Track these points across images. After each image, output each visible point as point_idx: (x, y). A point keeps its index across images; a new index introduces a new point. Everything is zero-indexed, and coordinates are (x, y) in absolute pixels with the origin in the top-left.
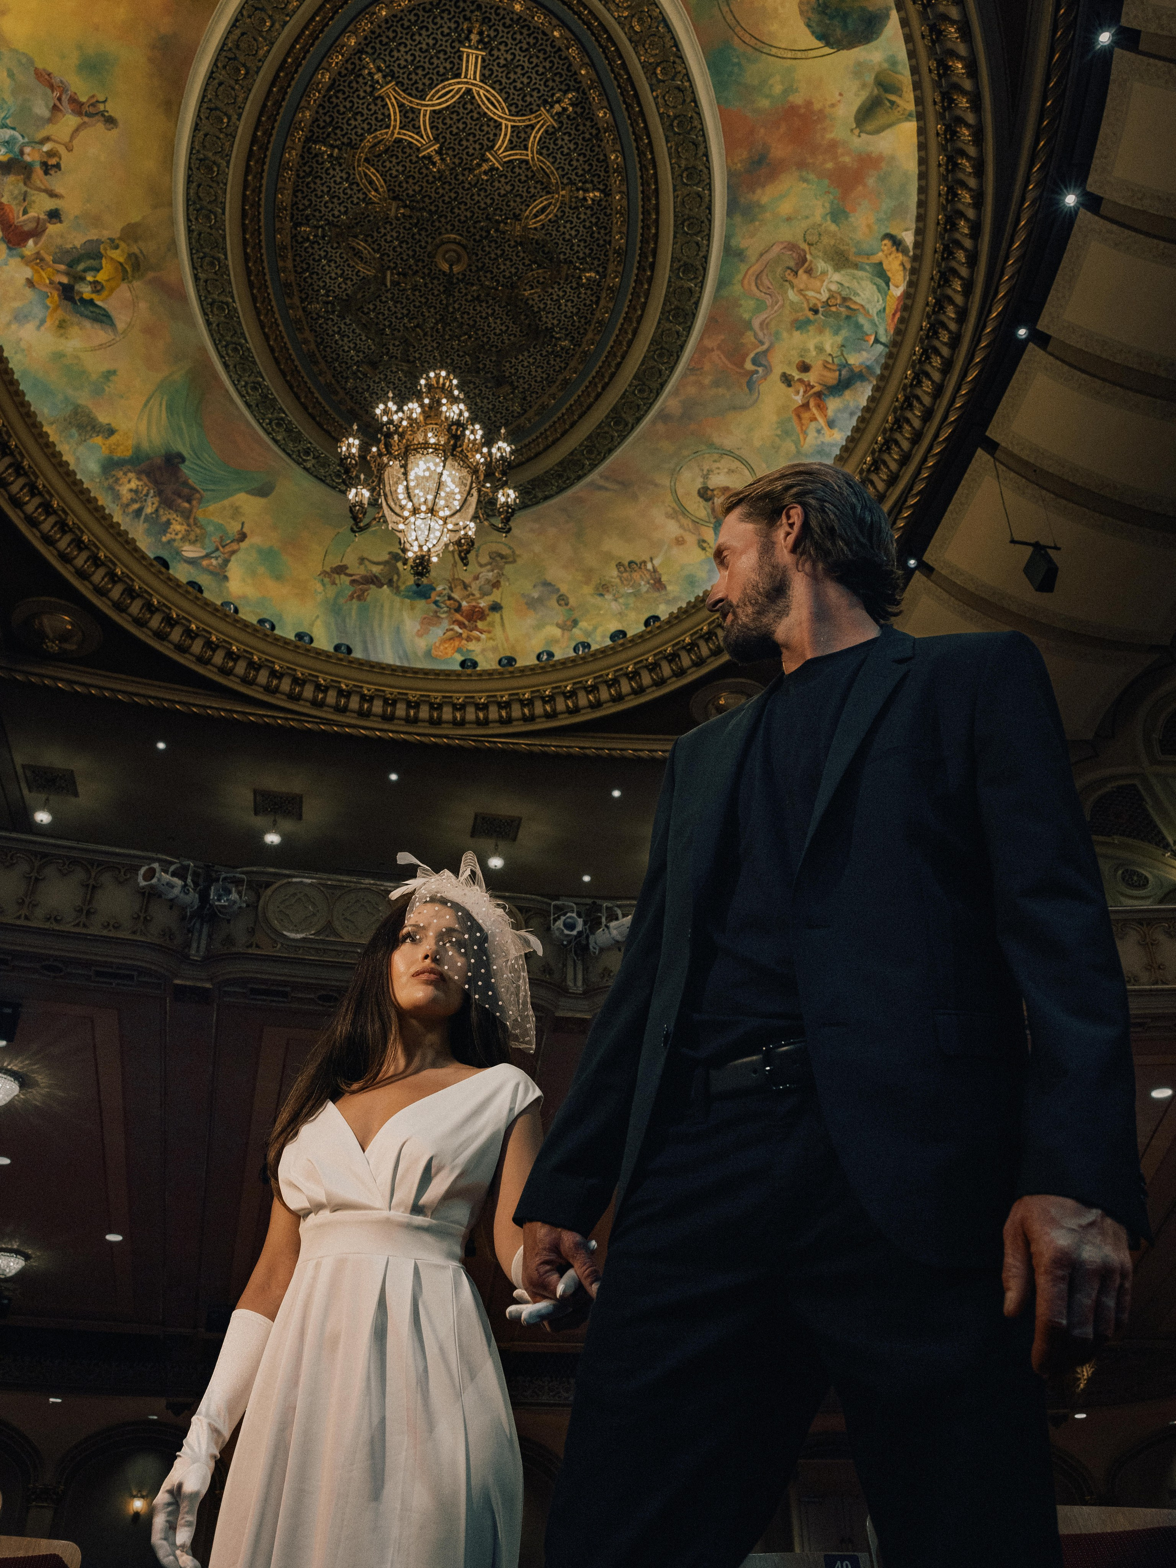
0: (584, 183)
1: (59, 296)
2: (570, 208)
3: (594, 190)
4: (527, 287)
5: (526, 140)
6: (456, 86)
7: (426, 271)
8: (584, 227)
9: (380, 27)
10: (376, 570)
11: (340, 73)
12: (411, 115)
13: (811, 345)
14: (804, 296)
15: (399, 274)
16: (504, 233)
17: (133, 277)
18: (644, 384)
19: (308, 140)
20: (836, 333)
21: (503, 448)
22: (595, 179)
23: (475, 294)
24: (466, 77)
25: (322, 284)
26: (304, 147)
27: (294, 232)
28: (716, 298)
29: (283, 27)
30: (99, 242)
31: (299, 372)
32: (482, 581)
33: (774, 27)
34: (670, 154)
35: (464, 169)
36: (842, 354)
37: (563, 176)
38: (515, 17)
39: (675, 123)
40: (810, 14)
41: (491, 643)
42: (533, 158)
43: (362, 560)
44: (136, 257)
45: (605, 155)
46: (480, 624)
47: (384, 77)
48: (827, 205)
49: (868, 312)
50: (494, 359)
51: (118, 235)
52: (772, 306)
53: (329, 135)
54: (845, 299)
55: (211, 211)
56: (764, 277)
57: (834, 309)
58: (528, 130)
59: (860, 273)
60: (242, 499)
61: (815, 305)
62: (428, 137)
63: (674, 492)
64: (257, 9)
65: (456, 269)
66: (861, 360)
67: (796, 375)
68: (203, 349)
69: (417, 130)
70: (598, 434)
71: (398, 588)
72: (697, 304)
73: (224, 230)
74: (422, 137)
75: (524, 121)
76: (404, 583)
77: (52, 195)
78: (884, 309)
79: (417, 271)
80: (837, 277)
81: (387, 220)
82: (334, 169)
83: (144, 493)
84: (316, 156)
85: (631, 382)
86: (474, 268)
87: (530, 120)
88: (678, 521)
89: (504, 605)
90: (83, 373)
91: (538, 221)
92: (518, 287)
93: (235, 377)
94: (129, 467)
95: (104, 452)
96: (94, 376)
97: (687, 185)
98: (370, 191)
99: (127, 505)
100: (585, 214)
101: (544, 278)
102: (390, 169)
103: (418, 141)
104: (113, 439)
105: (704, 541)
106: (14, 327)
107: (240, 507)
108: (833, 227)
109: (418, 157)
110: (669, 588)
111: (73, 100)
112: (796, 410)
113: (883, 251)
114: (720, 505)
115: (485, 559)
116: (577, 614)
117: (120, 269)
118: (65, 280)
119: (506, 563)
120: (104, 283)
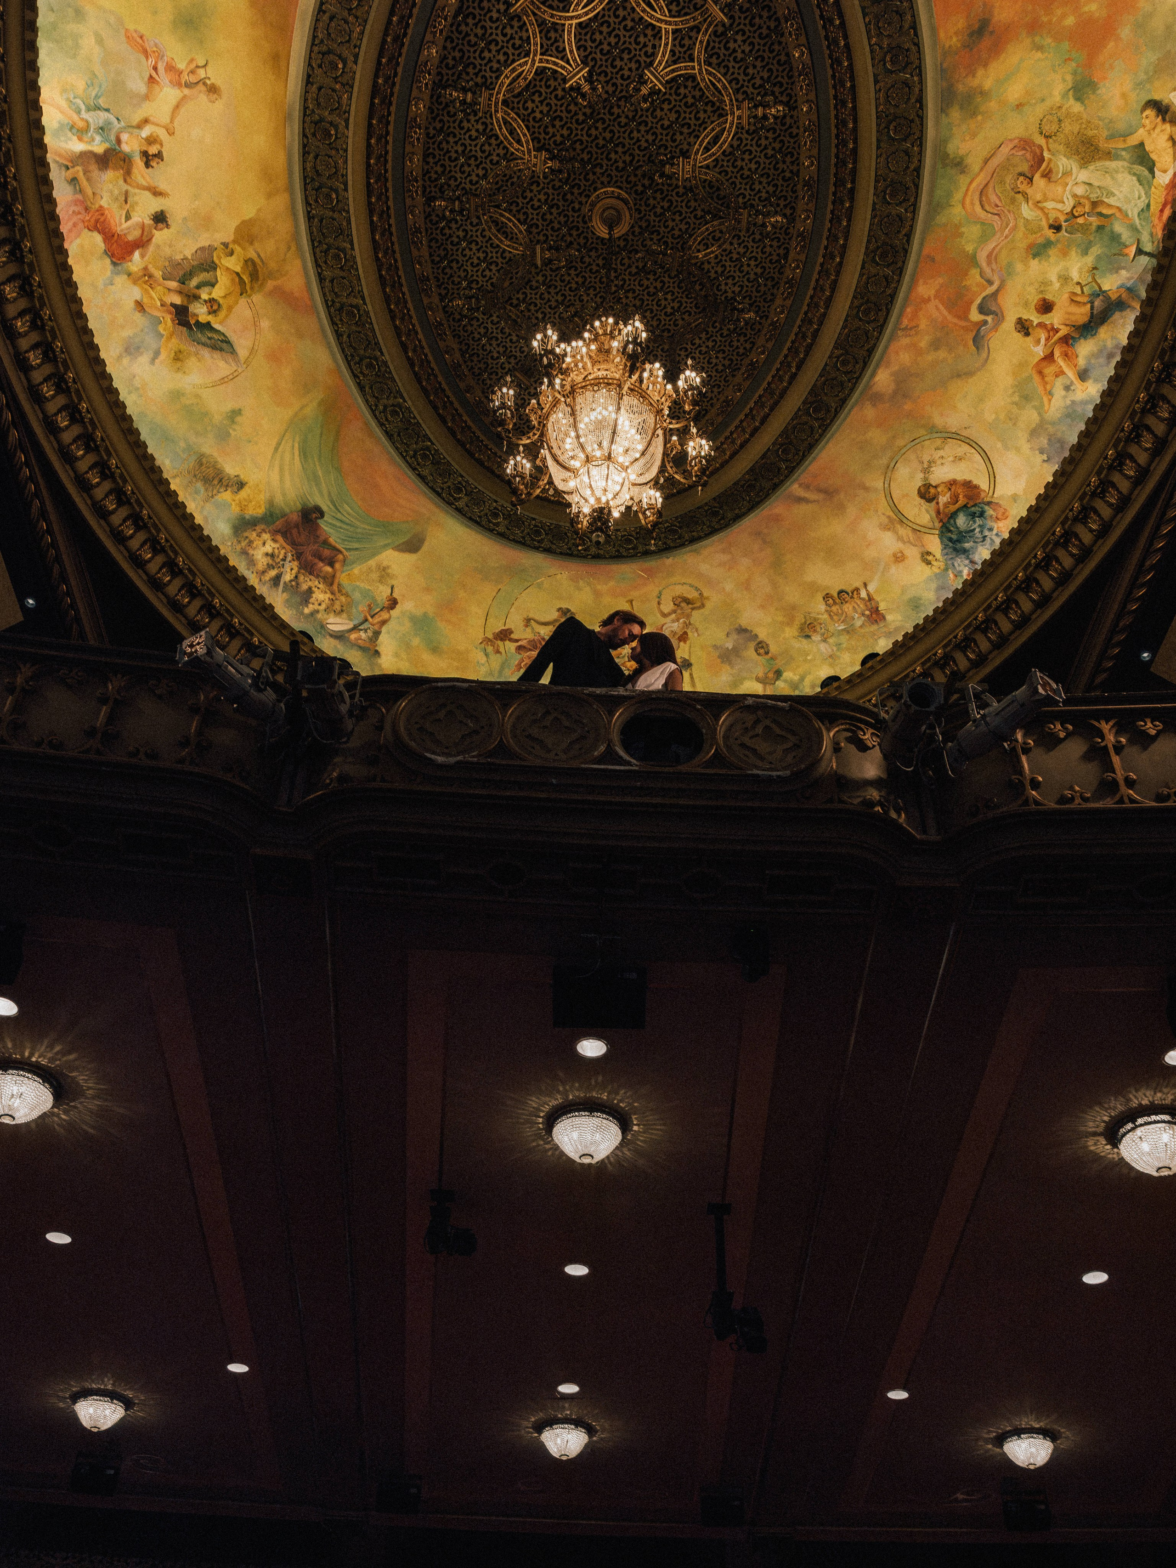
0: (766, 94)
1: (173, 321)
2: (747, 132)
3: (775, 103)
4: (701, 247)
5: (691, 48)
7: (582, 241)
8: (766, 156)
10: (544, 631)
12: (552, 35)
13: (1053, 274)
14: (1042, 209)
15: (550, 248)
16: (670, 177)
17: (252, 288)
18: (847, 353)
19: (436, 85)
20: (1085, 252)
21: (691, 377)
22: (777, 89)
23: (641, 265)
25: (463, 274)
26: (432, 97)
27: (428, 210)
28: (932, 226)
30: (211, 249)
31: (443, 390)
34: (868, 32)
35: (619, 99)
36: (1094, 280)
37: (738, 90)
43: (528, 621)
44: (254, 263)
45: (787, 54)
48: (1069, 78)
49: (1127, 215)
50: (666, 347)
51: (232, 238)
52: (1002, 230)
53: (459, 77)
54: (1095, 204)
55: (331, 188)
56: (990, 189)
58: (693, 34)
59: (1113, 164)
60: (391, 558)
61: (1056, 219)
62: (575, 60)
63: (889, 496)
65: (618, 232)
66: (1119, 283)
67: (1035, 318)
69: (561, 53)
70: (794, 428)
72: (909, 236)
73: (348, 212)
74: (568, 62)
75: (687, 22)
77: (157, 193)
78: (1148, 205)
79: (571, 243)
80: (1083, 175)
81: (533, 179)
82: (468, 121)
83: (281, 557)
84: (447, 105)
85: (832, 353)
86: (637, 229)
87: (694, 19)
88: (896, 532)
89: (692, 661)
90: (206, 414)
91: (710, 156)
92: (690, 248)
93: (372, 401)
94: (263, 526)
95: (235, 509)
96: (217, 418)
97: (892, 72)
98: (511, 144)
99: (264, 572)
100: (767, 138)
101: (721, 232)
102: (533, 111)
103: (563, 68)
104: (243, 494)
105: (928, 553)
106: (126, 361)
107: (388, 567)
108: (1077, 108)
109: (564, 89)
110: (889, 618)
111: (170, 68)
112: (1038, 364)
113: (1144, 126)
114: (946, 505)
115: (667, 607)
116: (779, 663)
117: (237, 280)
118: (177, 300)
119: (693, 609)
120: (221, 301)
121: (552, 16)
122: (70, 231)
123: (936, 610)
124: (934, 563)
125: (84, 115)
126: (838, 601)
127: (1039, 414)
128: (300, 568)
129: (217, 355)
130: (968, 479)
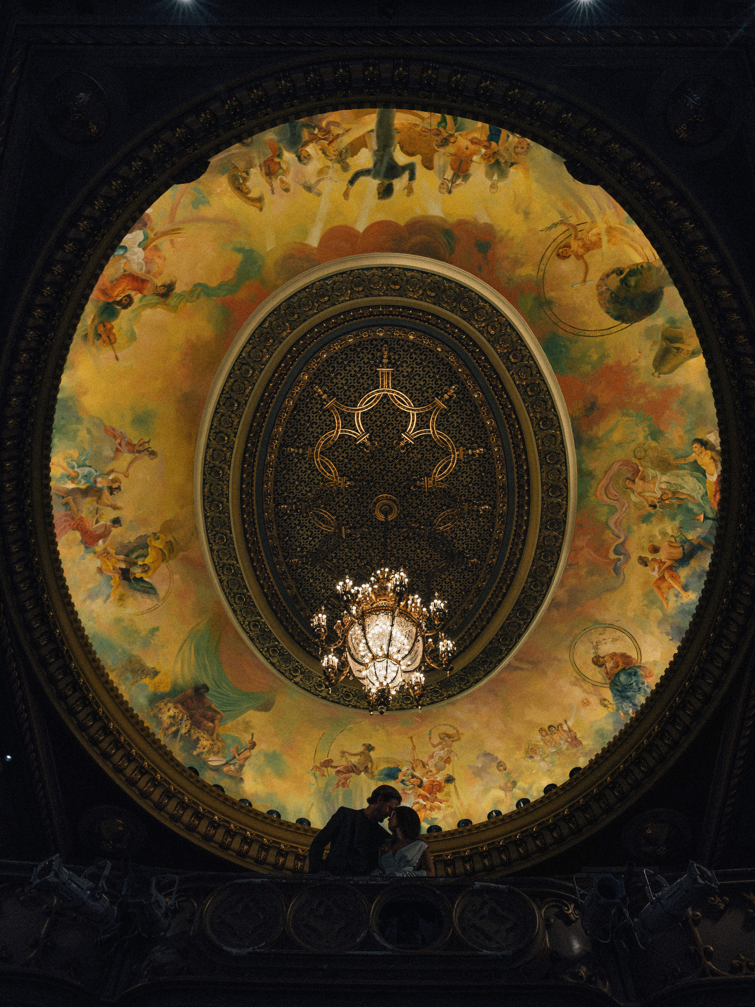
0: (473, 443)
1: (119, 578)
2: (464, 462)
3: (478, 448)
4: (442, 524)
5: (428, 421)
6: (375, 393)
8: (475, 474)
9: (323, 366)
10: (354, 760)
11: (299, 399)
12: (348, 418)
13: (656, 531)
14: (643, 497)
15: (350, 528)
16: (420, 487)
17: (170, 557)
18: (536, 580)
19: (281, 445)
20: (673, 519)
21: (438, 603)
22: (479, 440)
23: (406, 535)
24: (382, 387)
26: (279, 452)
27: (276, 510)
28: (579, 507)
29: (260, 372)
30: (146, 536)
31: (286, 611)
32: (436, 758)
33: (585, 318)
34: (528, 411)
36: (682, 534)
37: (456, 441)
38: (410, 344)
39: (528, 389)
40: (607, 305)
41: (450, 810)
42: (434, 432)
43: (343, 753)
45: (483, 423)
46: (439, 796)
47: (328, 396)
48: (647, 429)
49: (694, 498)
50: (424, 580)
52: (621, 509)
53: (295, 441)
54: (674, 493)
55: (219, 501)
56: (611, 488)
57: (667, 502)
58: (428, 415)
59: (681, 472)
60: (252, 715)
61: (652, 501)
62: (361, 430)
63: (574, 664)
64: (243, 364)
65: (390, 518)
67: (650, 556)
68: (219, 603)
69: (353, 427)
70: (508, 625)
71: (372, 773)
72: (565, 514)
73: (229, 513)
74: (357, 431)
75: (425, 409)
76: (377, 768)
77: (115, 508)
78: (706, 493)
79: (363, 525)
80: (664, 478)
81: (339, 491)
82: (301, 463)
83: (180, 718)
84: (288, 456)
85: (527, 580)
86: (402, 516)
87: (428, 408)
88: (581, 687)
89: (456, 776)
90: (136, 631)
91: (443, 475)
92: (435, 524)
93: (241, 619)
94: (168, 699)
95: (151, 689)
96: (144, 633)
97: (544, 430)
98: (325, 474)
99: (167, 729)
100: (475, 465)
101: (453, 515)
102: (338, 457)
103: (355, 434)
104: (157, 679)
105: (605, 700)
106: (88, 602)
107: (250, 722)
108: (654, 444)
109: (355, 445)
110: (584, 743)
111: (129, 444)
112: (656, 582)
113: (695, 452)
114: (612, 668)
115: (436, 740)
116: (514, 776)
117: (160, 553)
118: (123, 566)
119: (453, 741)
120: (150, 565)
121: (348, 409)
122: (62, 531)
123: (615, 737)
124: (609, 706)
125: (76, 469)
126: (549, 732)
127: (662, 611)
128: (191, 725)
129: (145, 596)
130: (624, 652)
